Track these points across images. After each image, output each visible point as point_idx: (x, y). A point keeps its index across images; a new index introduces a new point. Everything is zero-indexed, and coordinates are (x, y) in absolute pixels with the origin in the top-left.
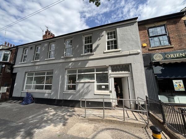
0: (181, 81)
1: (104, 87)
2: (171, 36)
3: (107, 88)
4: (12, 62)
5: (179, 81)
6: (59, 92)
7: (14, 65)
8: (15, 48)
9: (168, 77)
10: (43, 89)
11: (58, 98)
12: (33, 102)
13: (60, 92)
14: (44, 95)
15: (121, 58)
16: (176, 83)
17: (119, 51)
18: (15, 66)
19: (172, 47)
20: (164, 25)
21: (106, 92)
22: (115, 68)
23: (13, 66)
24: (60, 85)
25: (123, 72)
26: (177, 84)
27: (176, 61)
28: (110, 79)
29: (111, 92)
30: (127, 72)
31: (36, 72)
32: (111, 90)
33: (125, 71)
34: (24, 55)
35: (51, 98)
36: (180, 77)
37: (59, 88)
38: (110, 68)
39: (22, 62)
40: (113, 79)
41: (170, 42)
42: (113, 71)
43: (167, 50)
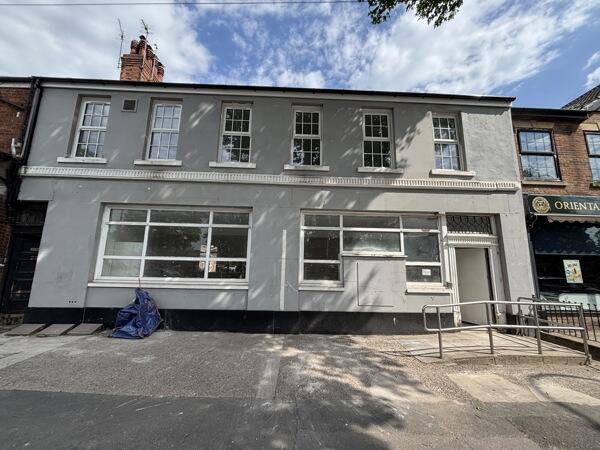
0: (577, 262)
1: (427, 272)
2: (562, 160)
3: (436, 274)
4: (14, 151)
5: (574, 262)
6: (283, 288)
7: (24, 162)
8: (28, 86)
9: (555, 253)
10: (203, 277)
11: (282, 309)
12: (160, 327)
13: (287, 288)
14: (213, 298)
15: (475, 196)
16: (569, 266)
17: (470, 177)
18: (32, 171)
19: (564, 187)
20: (549, 132)
21: (436, 287)
22: (458, 222)
23: (19, 168)
24: (284, 262)
25: (476, 235)
26: (570, 269)
27: (576, 219)
28: (446, 251)
29: (448, 285)
30: (487, 236)
31: (160, 209)
32: (448, 280)
33: (480, 231)
34: (80, 126)
35: (249, 309)
36: (574, 253)
37: (283, 273)
38: (444, 221)
39: (74, 158)
40: (453, 251)
41: (559, 174)
42: (451, 228)
43: (554, 190)
